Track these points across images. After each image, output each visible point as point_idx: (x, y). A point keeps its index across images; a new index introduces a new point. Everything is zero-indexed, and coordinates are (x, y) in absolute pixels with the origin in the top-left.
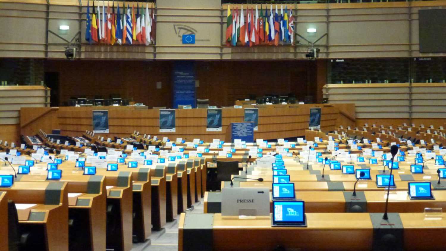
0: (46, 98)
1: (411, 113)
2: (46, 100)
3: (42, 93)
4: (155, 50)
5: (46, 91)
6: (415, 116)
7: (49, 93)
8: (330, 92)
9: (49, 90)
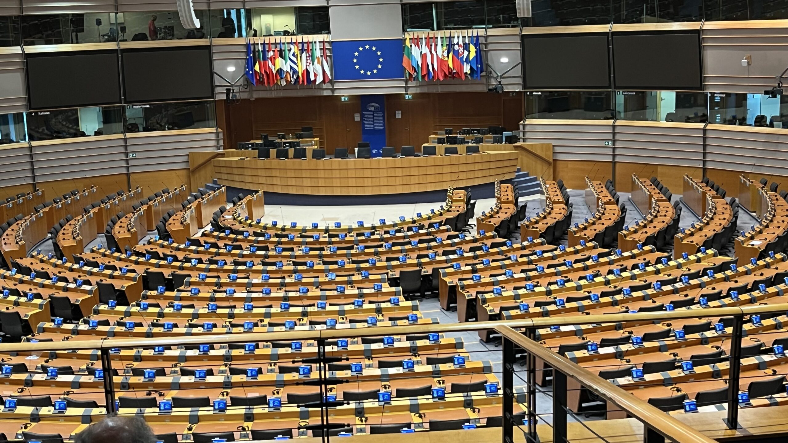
0: (217, 140)
1: (614, 156)
2: (218, 143)
3: (213, 136)
4: (333, 86)
5: (217, 133)
6: (617, 159)
7: (221, 136)
8: (528, 128)
9: (220, 132)
